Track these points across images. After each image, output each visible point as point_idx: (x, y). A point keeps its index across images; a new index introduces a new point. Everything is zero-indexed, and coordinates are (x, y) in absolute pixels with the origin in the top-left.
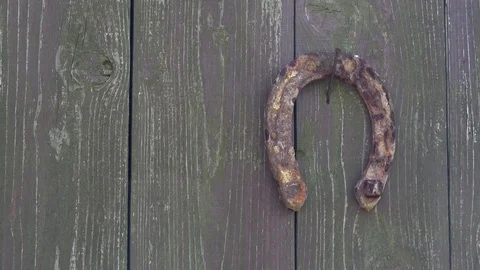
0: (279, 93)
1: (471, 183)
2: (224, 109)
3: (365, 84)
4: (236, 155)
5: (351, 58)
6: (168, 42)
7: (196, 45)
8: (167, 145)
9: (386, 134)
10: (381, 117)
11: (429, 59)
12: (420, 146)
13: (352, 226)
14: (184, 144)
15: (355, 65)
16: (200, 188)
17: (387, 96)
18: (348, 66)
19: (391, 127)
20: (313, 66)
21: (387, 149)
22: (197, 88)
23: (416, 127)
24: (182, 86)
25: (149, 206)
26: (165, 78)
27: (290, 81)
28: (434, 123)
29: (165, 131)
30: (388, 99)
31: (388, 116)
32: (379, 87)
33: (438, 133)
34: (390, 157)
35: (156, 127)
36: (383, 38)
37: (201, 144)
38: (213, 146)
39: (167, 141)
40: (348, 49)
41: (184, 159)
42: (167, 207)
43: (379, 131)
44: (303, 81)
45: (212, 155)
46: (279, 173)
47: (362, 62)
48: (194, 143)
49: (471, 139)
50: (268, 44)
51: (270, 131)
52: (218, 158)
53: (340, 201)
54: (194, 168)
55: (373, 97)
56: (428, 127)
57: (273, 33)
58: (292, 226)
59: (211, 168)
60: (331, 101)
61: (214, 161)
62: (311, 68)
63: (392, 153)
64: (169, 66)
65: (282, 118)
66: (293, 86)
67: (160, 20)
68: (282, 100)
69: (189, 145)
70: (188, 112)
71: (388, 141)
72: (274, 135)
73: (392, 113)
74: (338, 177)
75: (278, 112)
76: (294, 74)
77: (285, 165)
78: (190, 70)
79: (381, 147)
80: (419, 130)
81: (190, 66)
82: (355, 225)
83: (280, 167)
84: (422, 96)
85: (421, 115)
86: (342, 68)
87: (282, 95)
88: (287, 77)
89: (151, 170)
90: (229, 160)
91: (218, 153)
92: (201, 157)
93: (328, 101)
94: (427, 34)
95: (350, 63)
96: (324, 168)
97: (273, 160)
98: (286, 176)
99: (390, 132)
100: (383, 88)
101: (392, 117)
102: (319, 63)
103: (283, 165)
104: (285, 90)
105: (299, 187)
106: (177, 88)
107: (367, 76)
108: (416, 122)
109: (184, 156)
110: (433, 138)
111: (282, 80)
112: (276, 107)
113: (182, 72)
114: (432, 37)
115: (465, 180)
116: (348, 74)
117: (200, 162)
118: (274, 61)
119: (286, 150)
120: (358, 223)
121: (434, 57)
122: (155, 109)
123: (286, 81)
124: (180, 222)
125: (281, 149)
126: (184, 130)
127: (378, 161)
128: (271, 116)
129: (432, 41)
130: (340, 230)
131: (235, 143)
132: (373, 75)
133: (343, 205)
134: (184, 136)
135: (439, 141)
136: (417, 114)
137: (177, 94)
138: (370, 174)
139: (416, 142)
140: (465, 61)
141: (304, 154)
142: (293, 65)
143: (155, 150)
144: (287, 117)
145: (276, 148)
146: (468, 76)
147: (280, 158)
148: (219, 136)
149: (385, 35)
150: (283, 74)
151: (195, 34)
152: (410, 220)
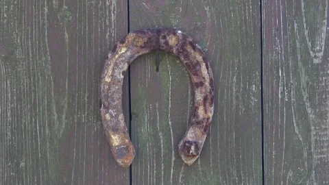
0: (111, 68)
1: (282, 136)
2: (69, 79)
3: (187, 56)
4: (79, 119)
5: (175, 34)
6: (20, 23)
7: (43, 24)
8: (21, 111)
9: (205, 99)
10: (202, 84)
11: (246, 29)
12: (238, 105)
13: (178, 177)
14: (35, 110)
15: (178, 39)
16: (50, 147)
17: (207, 65)
18: (172, 41)
19: (210, 93)
20: (141, 42)
21: (206, 111)
22: (46, 62)
23: (234, 88)
24: (33, 61)
25: (7, 163)
26: (19, 54)
27: (120, 57)
28: (250, 85)
29: (19, 100)
30: (207, 68)
31: (207, 83)
32: (199, 58)
33: (254, 94)
34: (208, 119)
35: (12, 97)
36: (205, 11)
37: (49, 110)
38: (59, 111)
39: (21, 108)
40: (174, 22)
41: (36, 123)
42: (23, 164)
43: (199, 97)
44: (131, 57)
45: (59, 118)
46: (110, 137)
47: (184, 37)
48: (44, 109)
49: (283, 97)
50: (105, 21)
51: (103, 100)
52: (64, 121)
53: (168, 155)
54: (44, 131)
55: (194, 67)
56: (244, 88)
57: (110, 11)
58: (128, 178)
59: (59, 131)
60: (160, 69)
61: (61, 123)
62: (139, 44)
63: (211, 115)
64: (21, 44)
65: (113, 89)
66: (123, 61)
67: (14, 4)
68: (113, 74)
69: (39, 111)
70: (38, 82)
71: (207, 104)
72: (106, 104)
73: (211, 80)
74: (167, 134)
75: (109, 85)
76: (123, 50)
77: (116, 130)
78: (39, 46)
79: (201, 111)
80: (237, 92)
81: (39, 43)
82: (181, 176)
83: (111, 132)
84: (239, 61)
85: (238, 79)
86: (167, 43)
87: (113, 69)
88: (117, 53)
89: (9, 133)
90: (74, 122)
91: (64, 116)
92: (50, 121)
93: (157, 70)
94: (245, 5)
95: (174, 39)
96: (155, 128)
97: (105, 126)
98: (116, 140)
99: (209, 97)
100: (204, 59)
101: (211, 84)
102: (146, 39)
103: (113, 130)
104: (116, 65)
105: (127, 149)
106: (29, 63)
107: (189, 48)
108: (234, 84)
109: (36, 120)
110: (249, 98)
111: (113, 56)
112: (108, 80)
113: (32, 49)
114: (249, 9)
115: (277, 133)
116: (171, 47)
117: (49, 125)
118: (110, 36)
119: (117, 116)
120: (183, 173)
121: (250, 27)
122: (11, 81)
123: (117, 56)
124: (33, 176)
125: (112, 116)
126: (35, 99)
127: (198, 123)
128: (104, 87)
129: (249, 13)
130: (169, 180)
131: (78, 108)
132: (194, 48)
133: (171, 159)
134: (35, 104)
135: (255, 101)
136: (235, 77)
137: (29, 67)
138: (190, 136)
139: (234, 102)
140: (278, 29)
141: (137, 116)
142: (123, 42)
143: (12, 116)
144: (117, 89)
145: (108, 116)
146: (281, 42)
147: (111, 125)
148: (65, 102)
149: (207, 9)
150: (114, 50)
151: (43, 15)
152: (229, 169)
